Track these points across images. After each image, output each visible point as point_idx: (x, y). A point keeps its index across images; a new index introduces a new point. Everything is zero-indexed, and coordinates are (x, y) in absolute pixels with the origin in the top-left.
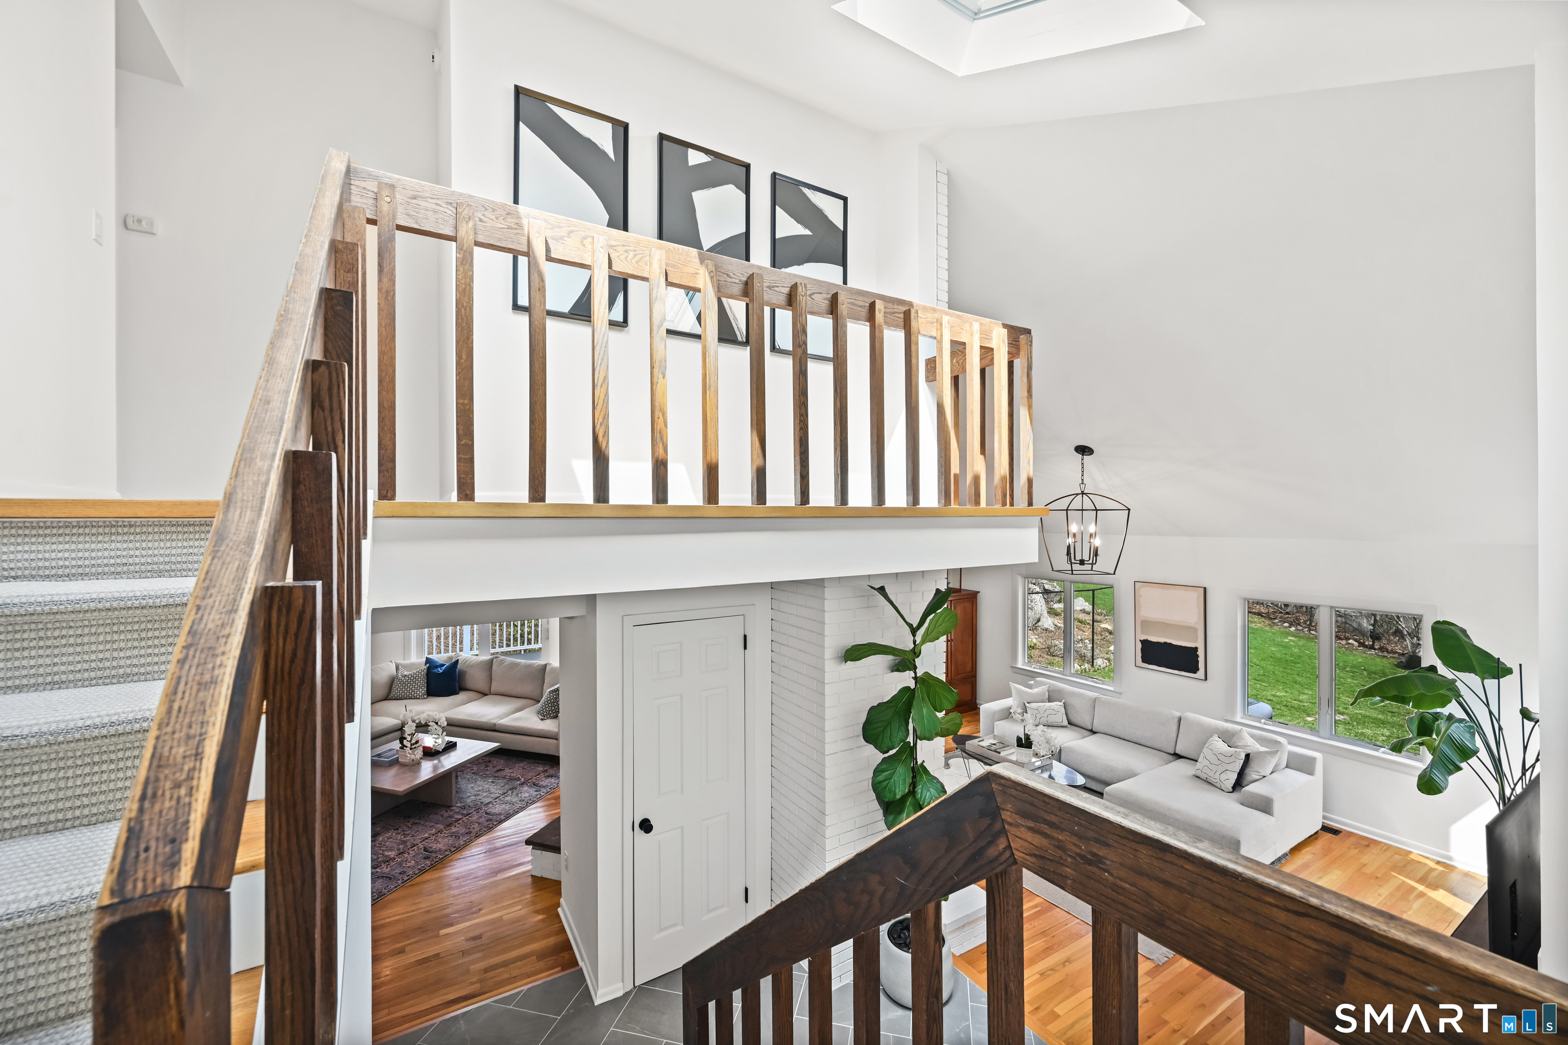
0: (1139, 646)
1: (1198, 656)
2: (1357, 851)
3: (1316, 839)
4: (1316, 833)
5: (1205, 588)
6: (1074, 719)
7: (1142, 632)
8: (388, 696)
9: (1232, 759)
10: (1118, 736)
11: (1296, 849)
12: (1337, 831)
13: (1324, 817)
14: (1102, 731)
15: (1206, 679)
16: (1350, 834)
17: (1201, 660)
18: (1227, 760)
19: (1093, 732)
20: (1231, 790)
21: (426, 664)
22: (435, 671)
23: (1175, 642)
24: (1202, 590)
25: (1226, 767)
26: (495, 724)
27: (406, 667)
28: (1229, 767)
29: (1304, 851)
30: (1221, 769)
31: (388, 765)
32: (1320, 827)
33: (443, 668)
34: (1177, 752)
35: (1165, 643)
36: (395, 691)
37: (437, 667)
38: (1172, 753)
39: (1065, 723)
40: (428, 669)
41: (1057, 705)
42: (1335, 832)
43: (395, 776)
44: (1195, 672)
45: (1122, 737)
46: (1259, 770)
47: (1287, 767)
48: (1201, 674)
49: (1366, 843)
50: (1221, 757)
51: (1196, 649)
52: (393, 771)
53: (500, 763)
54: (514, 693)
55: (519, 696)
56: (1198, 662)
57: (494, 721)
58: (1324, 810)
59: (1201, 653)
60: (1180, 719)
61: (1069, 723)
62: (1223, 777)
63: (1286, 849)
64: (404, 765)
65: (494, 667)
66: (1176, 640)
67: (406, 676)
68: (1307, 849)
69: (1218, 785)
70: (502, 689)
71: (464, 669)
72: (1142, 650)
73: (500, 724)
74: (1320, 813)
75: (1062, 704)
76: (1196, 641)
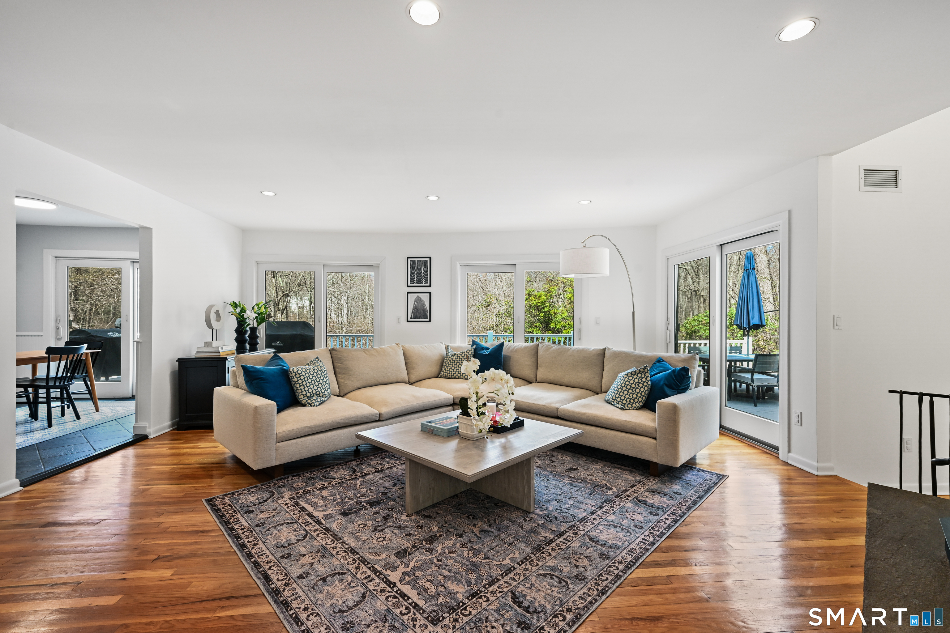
8: (440, 373)
21: (472, 346)
22: (482, 352)
26: (558, 409)
27: (454, 349)
31: (446, 434)
33: (489, 350)
36: (446, 370)
37: (483, 349)
40: (475, 350)
43: (458, 450)
52: (454, 444)
53: (569, 461)
54: (565, 380)
55: (572, 385)
57: (557, 406)
64: (464, 438)
65: (541, 352)
67: (455, 355)
70: (551, 376)
71: (508, 355)
73: (564, 410)
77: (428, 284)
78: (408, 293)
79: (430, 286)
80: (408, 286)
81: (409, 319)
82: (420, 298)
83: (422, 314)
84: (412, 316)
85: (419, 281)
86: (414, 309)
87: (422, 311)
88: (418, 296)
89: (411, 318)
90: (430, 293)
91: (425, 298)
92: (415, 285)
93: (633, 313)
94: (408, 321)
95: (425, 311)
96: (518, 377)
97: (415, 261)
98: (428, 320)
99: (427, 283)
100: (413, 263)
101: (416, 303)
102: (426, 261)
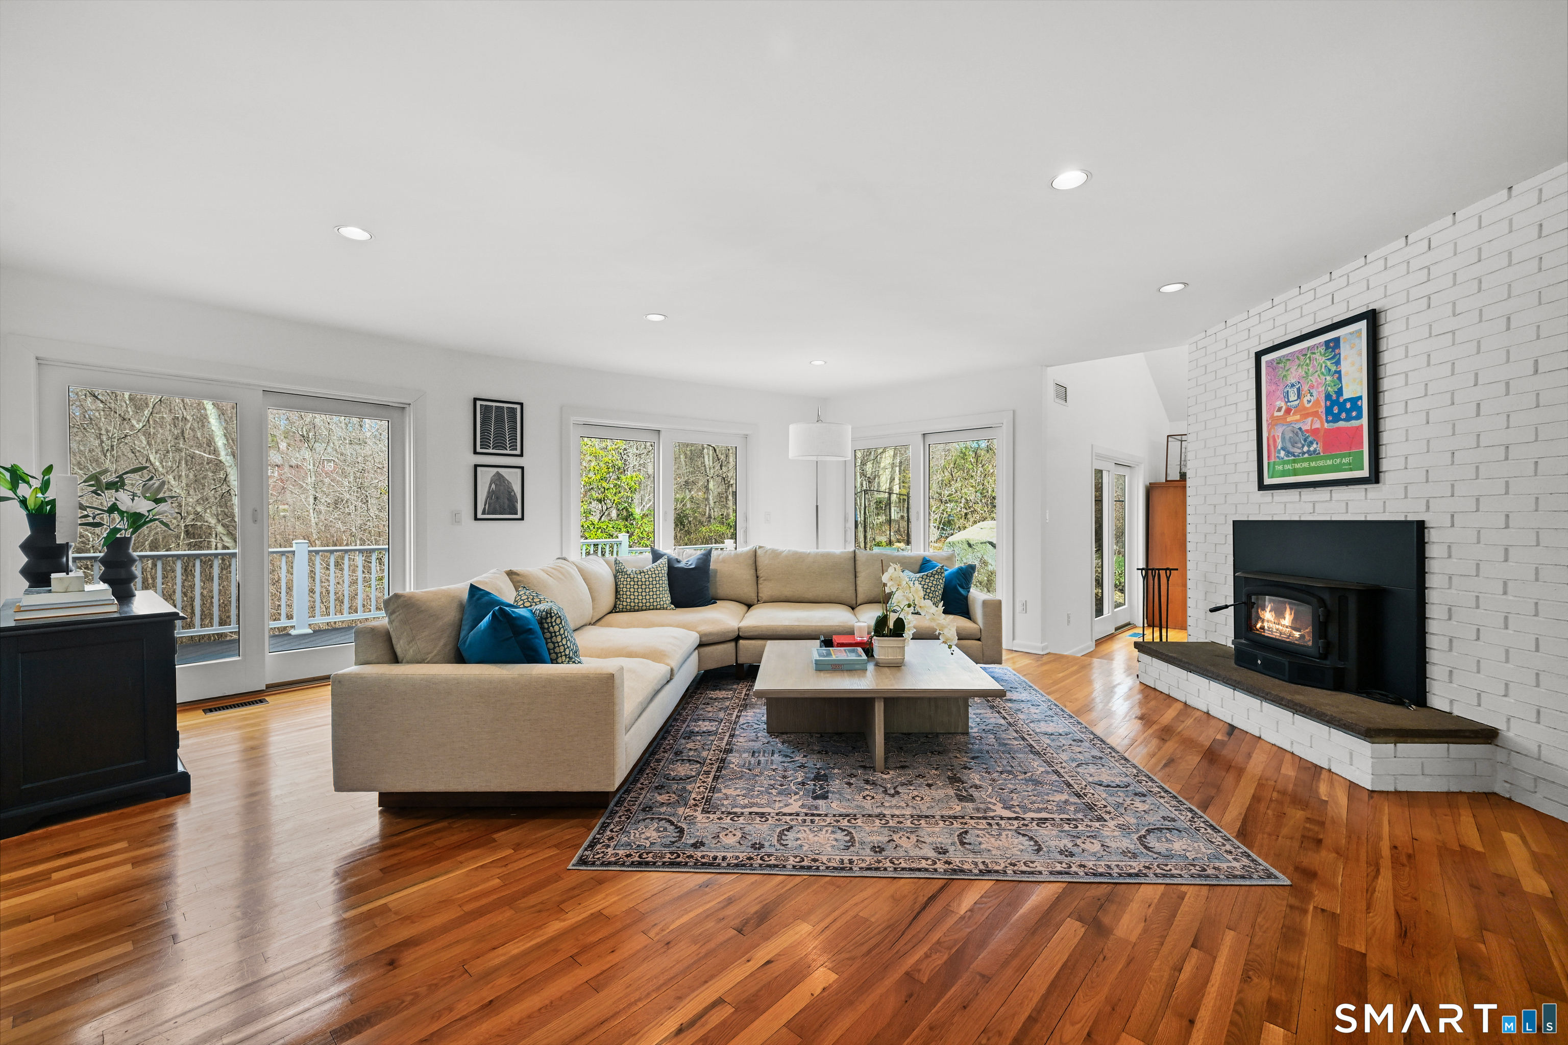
77: (518, 452)
78: (476, 466)
79: (521, 455)
80: (475, 452)
81: (480, 516)
82: (503, 476)
83: (506, 506)
84: (485, 508)
85: (500, 445)
86: (491, 494)
87: (506, 502)
88: (498, 473)
89: (484, 513)
90: (522, 468)
91: (512, 477)
92: (491, 451)
93: (817, 507)
94: (476, 519)
95: (512, 499)
96: (729, 598)
97: (492, 406)
98: (519, 516)
99: (516, 449)
100: (486, 410)
101: (493, 486)
102: (514, 410)
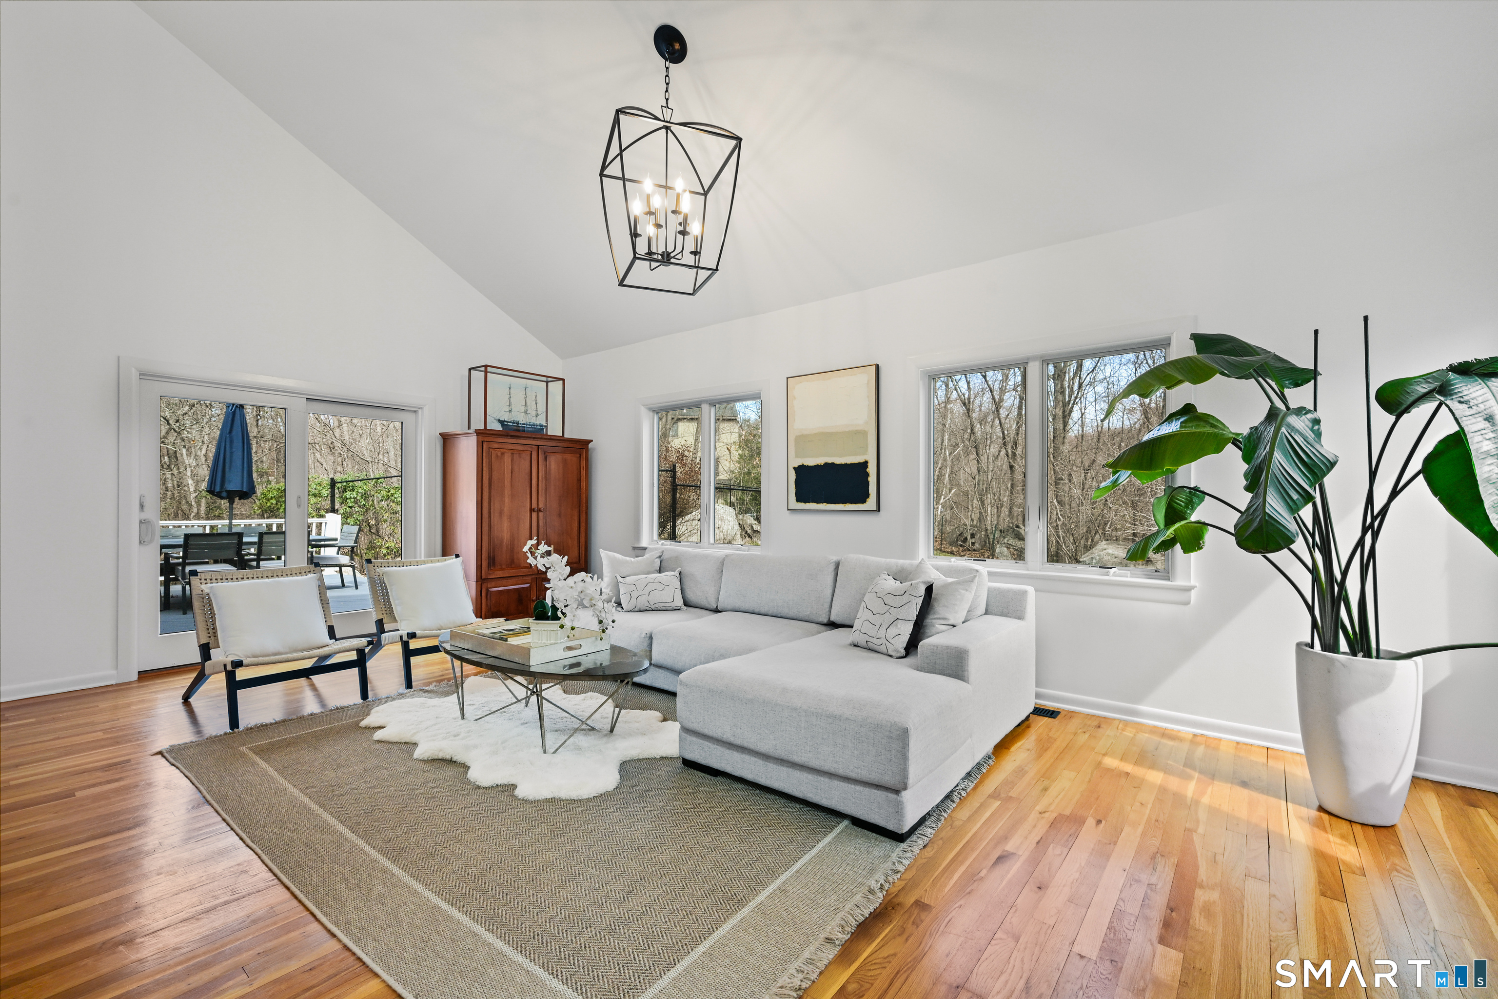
0: (793, 476)
1: (867, 475)
2: (1087, 736)
3: (1028, 727)
4: (1028, 717)
5: (878, 365)
6: (692, 596)
7: (797, 456)
9: (906, 598)
10: (751, 610)
11: (1003, 746)
12: (1053, 712)
13: (1038, 696)
14: (729, 607)
15: (879, 510)
16: (1071, 714)
17: (872, 480)
18: (896, 601)
19: (717, 611)
20: (903, 652)
23: (838, 461)
24: (874, 368)
25: (895, 613)
28: (901, 613)
29: (1014, 748)
30: (888, 618)
32: (1031, 710)
34: (832, 619)
35: (826, 464)
38: (825, 621)
39: (679, 602)
41: (670, 577)
42: (1052, 714)
44: (863, 501)
45: (757, 610)
46: (948, 616)
47: (987, 613)
48: (871, 504)
49: (1095, 723)
50: (890, 600)
51: (865, 464)
56: (868, 483)
58: (1037, 686)
59: (872, 469)
60: (837, 565)
61: (686, 604)
62: (892, 631)
63: (989, 747)
66: (841, 456)
68: (1019, 744)
69: (883, 649)
72: (797, 482)
74: (1032, 689)
75: (677, 573)
76: (865, 450)
